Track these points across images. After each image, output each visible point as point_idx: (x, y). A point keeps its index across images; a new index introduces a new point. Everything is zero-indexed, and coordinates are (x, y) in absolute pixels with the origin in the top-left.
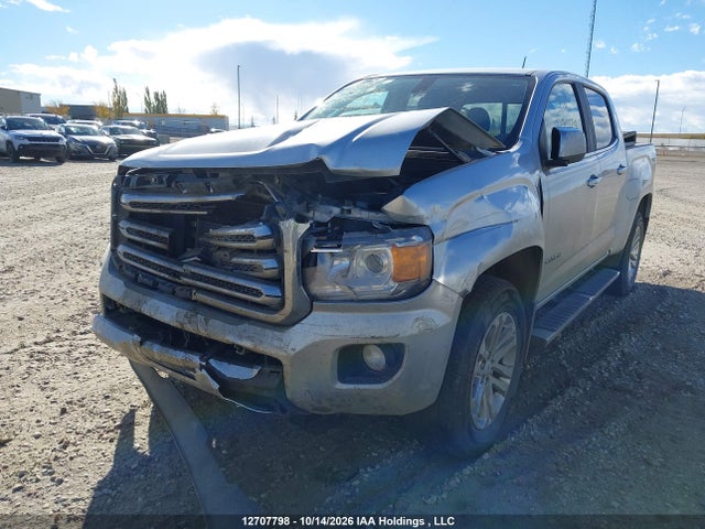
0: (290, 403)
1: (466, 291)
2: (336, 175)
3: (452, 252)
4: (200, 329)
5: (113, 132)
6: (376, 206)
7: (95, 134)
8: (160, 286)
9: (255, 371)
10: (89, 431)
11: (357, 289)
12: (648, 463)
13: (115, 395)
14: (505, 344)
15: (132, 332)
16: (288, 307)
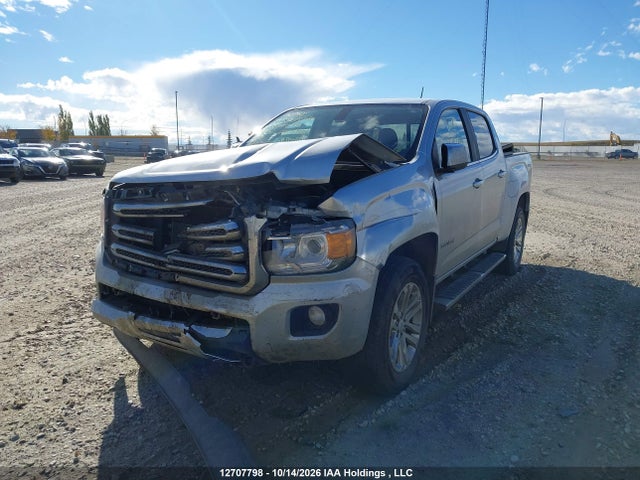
0: (255, 354)
1: (381, 265)
2: (284, 183)
3: (369, 237)
4: (184, 302)
5: (63, 153)
6: (314, 205)
7: (46, 155)
8: (148, 273)
9: (228, 331)
10: (89, 394)
11: (303, 265)
12: (523, 391)
13: (105, 367)
14: (412, 308)
15: (127, 310)
16: (252, 281)
